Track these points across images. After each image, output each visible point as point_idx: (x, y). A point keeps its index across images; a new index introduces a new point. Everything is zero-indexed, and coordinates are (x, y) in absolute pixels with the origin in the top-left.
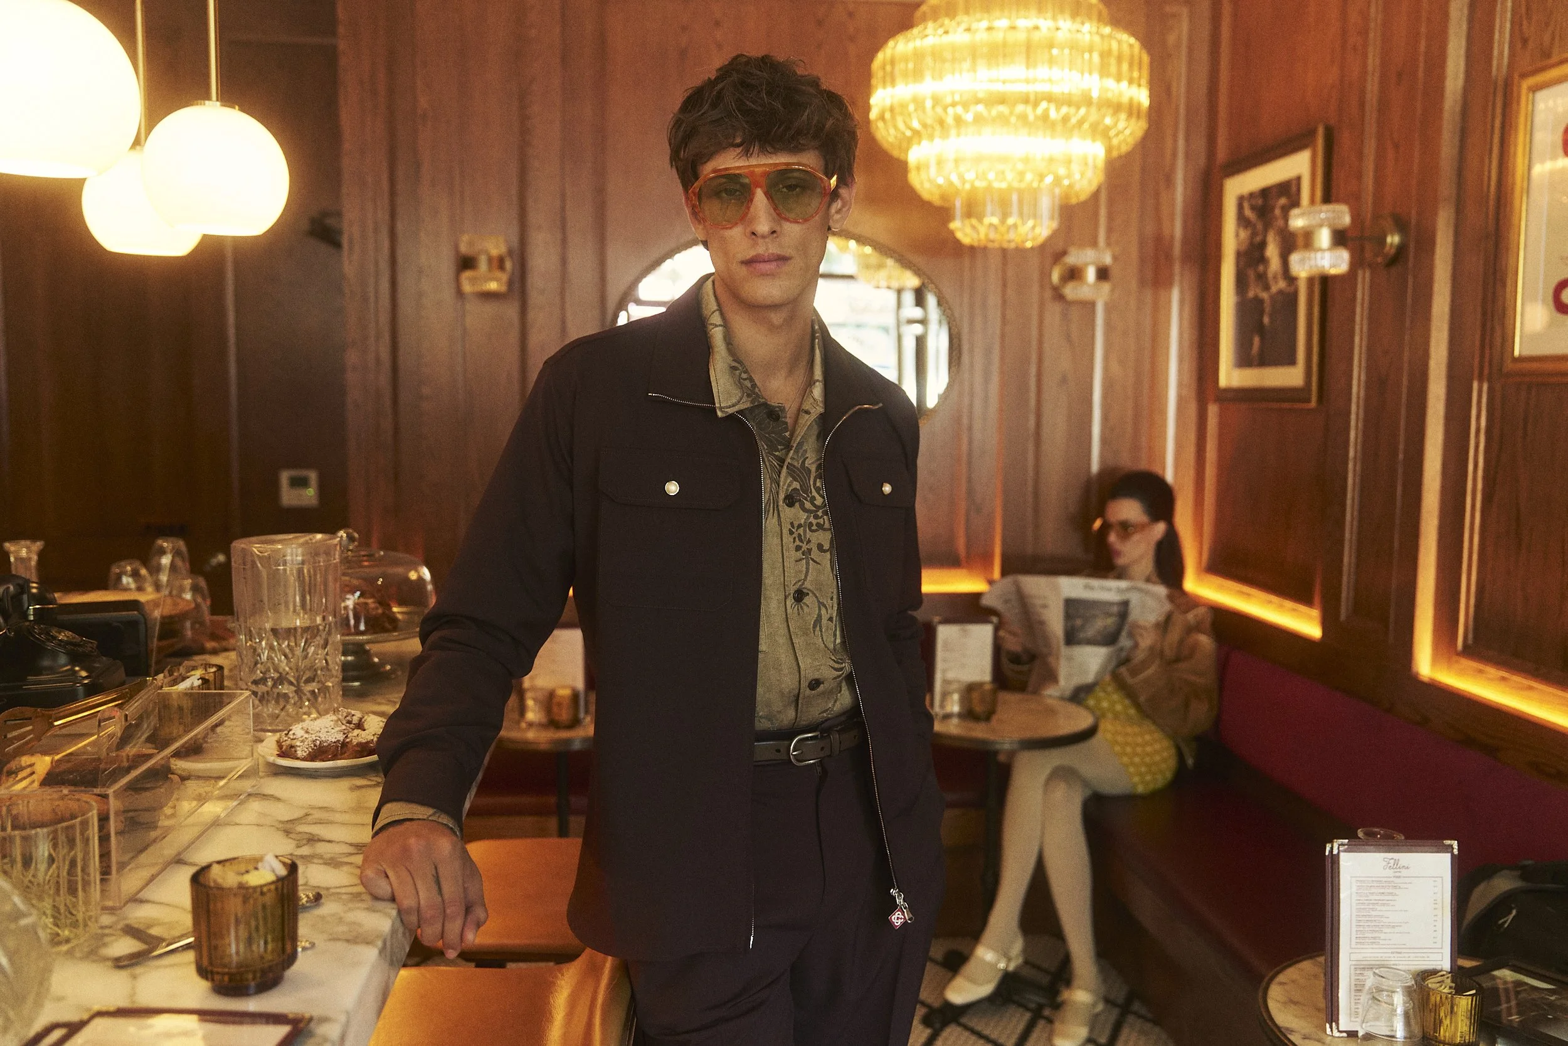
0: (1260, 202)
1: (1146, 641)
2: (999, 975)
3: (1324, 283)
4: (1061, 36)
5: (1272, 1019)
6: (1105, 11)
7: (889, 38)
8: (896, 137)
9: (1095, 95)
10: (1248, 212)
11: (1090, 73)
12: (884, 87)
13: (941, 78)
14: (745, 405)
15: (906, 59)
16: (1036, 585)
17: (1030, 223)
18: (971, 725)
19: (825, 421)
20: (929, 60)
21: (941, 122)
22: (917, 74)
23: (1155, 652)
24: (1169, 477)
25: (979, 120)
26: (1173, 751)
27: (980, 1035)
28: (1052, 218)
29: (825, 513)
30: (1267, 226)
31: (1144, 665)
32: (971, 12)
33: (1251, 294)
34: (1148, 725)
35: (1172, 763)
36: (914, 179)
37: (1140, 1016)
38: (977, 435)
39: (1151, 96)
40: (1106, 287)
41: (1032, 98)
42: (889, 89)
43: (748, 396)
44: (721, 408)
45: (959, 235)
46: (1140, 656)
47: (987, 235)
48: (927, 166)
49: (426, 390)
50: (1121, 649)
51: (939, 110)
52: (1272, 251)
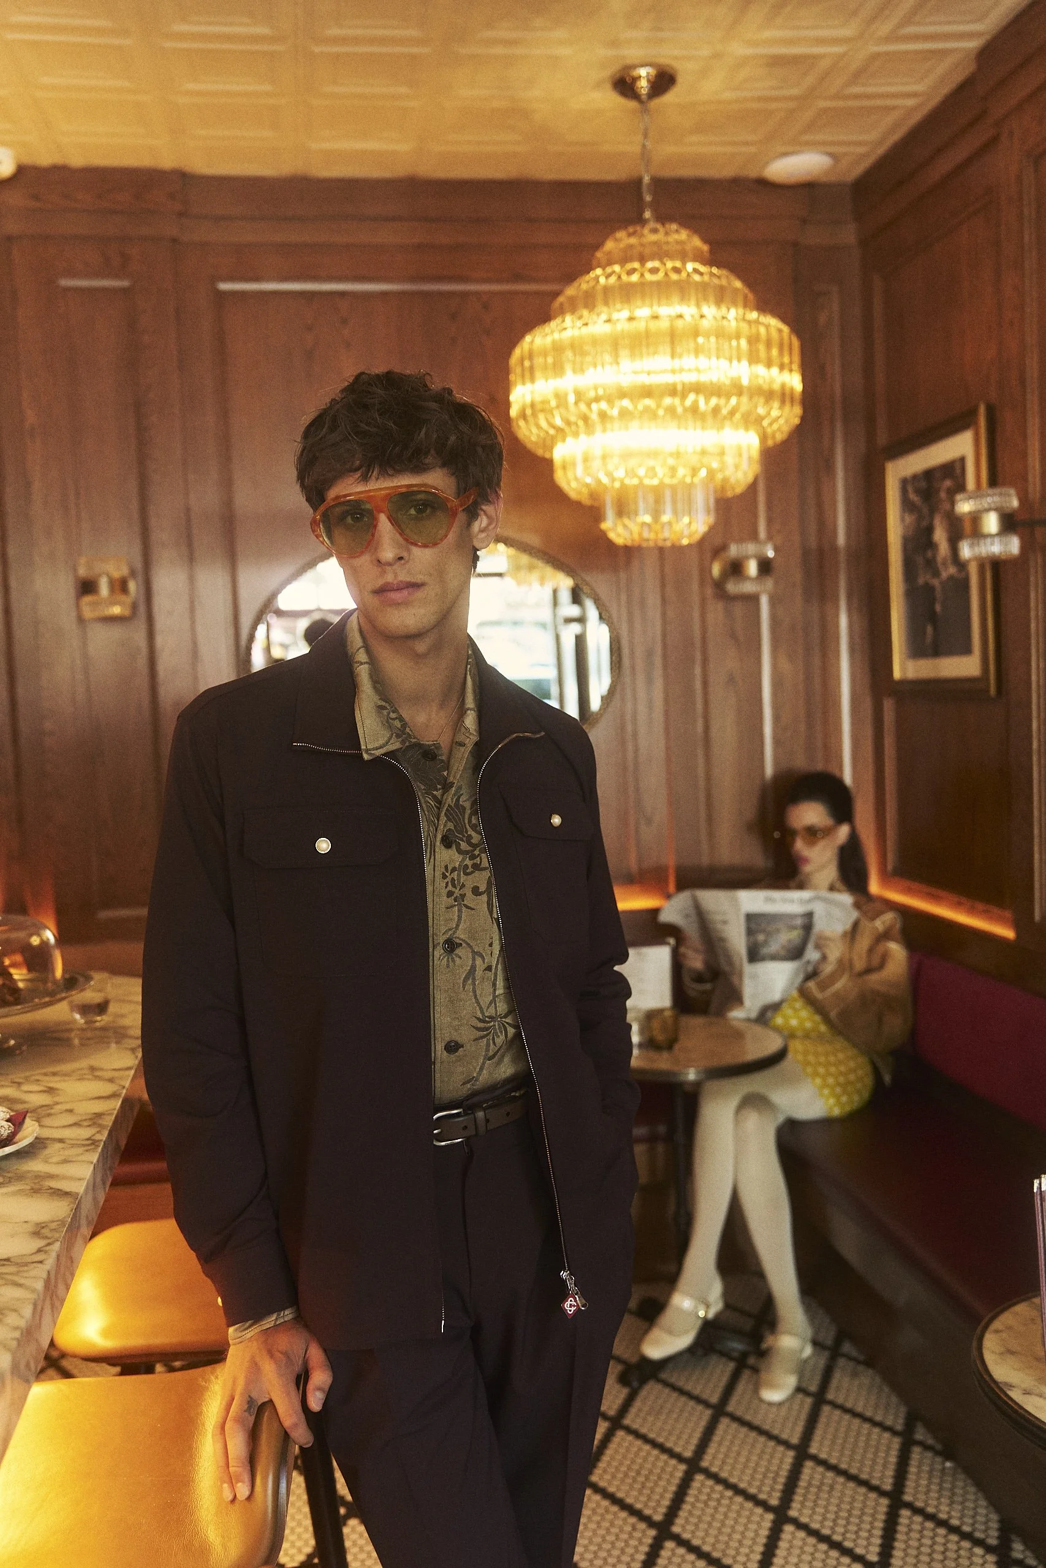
0: (923, 484)
1: (835, 953)
2: (699, 1323)
3: (997, 566)
4: (705, 324)
5: (990, 1376)
6: (751, 296)
7: (525, 333)
8: (538, 436)
9: (745, 382)
10: (913, 496)
11: (739, 360)
12: (524, 383)
13: (582, 370)
14: (394, 745)
15: (544, 353)
16: (713, 900)
17: (686, 520)
18: (652, 1054)
19: (479, 752)
20: (569, 354)
21: (586, 419)
22: (557, 369)
23: (844, 965)
24: (848, 778)
25: (624, 414)
26: (868, 1069)
27: (682, 1392)
28: (708, 512)
29: (483, 851)
30: (932, 511)
31: (833, 978)
32: (611, 302)
33: (921, 581)
34: (840, 1043)
35: (869, 1081)
36: (560, 477)
37: (850, 1358)
38: (643, 743)
39: (804, 381)
40: (769, 583)
41: (679, 387)
42: (529, 385)
43: (398, 736)
44: (367, 751)
45: (612, 536)
46: (828, 969)
47: (640, 534)
48: (574, 464)
49: (48, 725)
50: (808, 962)
51: (583, 407)
52: (940, 535)
